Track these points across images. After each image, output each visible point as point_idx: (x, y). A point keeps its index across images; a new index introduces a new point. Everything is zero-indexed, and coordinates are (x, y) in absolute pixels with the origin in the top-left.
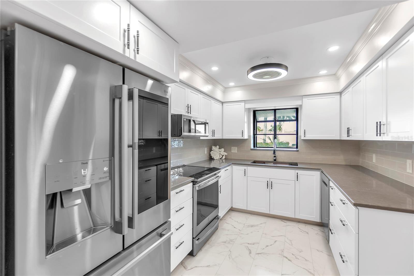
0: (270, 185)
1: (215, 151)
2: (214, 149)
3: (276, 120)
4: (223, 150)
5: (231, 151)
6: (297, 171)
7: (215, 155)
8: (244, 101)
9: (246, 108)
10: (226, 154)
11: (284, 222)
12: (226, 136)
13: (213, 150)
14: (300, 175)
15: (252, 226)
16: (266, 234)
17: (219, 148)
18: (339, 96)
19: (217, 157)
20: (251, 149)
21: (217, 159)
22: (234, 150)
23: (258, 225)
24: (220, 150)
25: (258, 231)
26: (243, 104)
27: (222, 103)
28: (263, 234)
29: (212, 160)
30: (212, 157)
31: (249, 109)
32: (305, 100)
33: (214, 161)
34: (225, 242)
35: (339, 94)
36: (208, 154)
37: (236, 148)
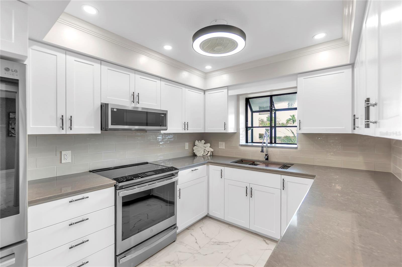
0: (249, 192)
1: (198, 147)
2: (197, 144)
3: (272, 108)
4: (209, 145)
5: (219, 147)
6: (283, 177)
7: (198, 151)
8: (227, 87)
9: (229, 95)
10: (212, 150)
11: (266, 243)
12: (209, 129)
13: (196, 146)
14: (288, 183)
15: (219, 243)
16: (229, 259)
17: (205, 144)
18: (350, 70)
19: (200, 153)
20: (239, 144)
21: (200, 156)
22: (222, 146)
23: (228, 243)
24: (205, 145)
25: (222, 253)
26: (225, 91)
27: (204, 91)
28: (226, 257)
29: (195, 157)
30: (195, 154)
31: (238, 96)
32: (301, 80)
33: (197, 158)
34: (169, 263)
35: (351, 66)
36: (191, 150)
37: (224, 143)
